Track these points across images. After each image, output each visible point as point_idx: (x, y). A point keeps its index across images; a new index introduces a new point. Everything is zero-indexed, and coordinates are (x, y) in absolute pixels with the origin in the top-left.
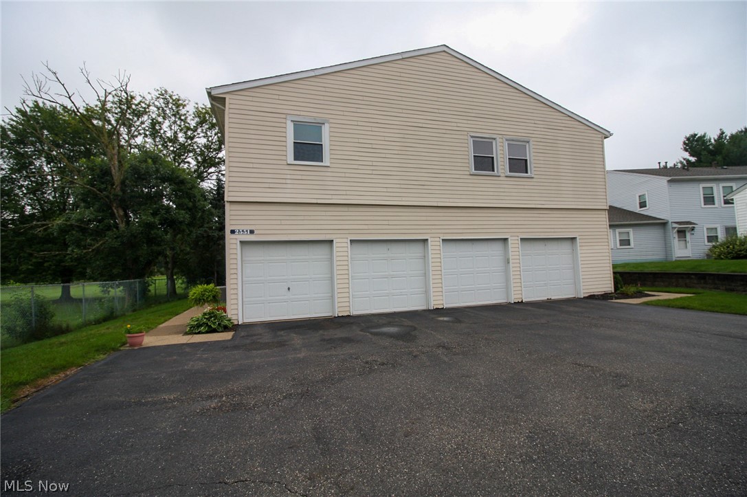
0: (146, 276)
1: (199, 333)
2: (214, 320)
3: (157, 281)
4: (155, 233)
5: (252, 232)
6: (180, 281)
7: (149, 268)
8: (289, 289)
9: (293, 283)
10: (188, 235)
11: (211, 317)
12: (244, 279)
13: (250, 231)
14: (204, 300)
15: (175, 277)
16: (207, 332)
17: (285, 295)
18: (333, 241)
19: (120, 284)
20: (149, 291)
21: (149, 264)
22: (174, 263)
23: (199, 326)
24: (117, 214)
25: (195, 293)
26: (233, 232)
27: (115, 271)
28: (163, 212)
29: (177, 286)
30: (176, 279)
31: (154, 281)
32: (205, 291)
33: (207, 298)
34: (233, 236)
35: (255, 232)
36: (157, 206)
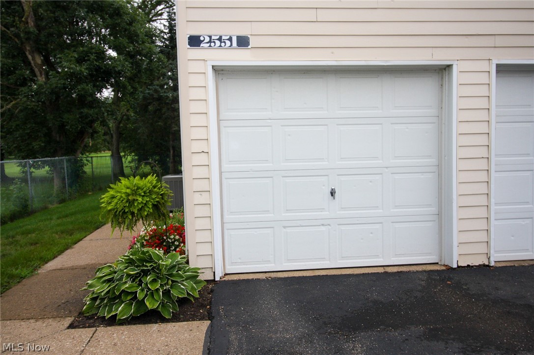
0: (79, 151)
1: (113, 321)
2: (154, 281)
3: (94, 159)
4: (83, 89)
5: (243, 42)
6: (129, 158)
7: (83, 141)
8: (333, 193)
9: (343, 178)
10: (132, 94)
11: (146, 273)
12: (226, 167)
13: (239, 38)
14: (133, 214)
15: (122, 154)
16: (133, 320)
17: (323, 210)
18: (449, 67)
19: (44, 163)
20: (85, 173)
21: (81, 134)
22: (120, 134)
23: (114, 298)
24: (32, 62)
25: (113, 197)
26: (195, 41)
27: (36, 145)
28: (92, 57)
29: (124, 165)
30: (124, 156)
31: (90, 159)
32: (136, 191)
33: (140, 210)
34: (195, 53)
35: (253, 42)
36: (85, 49)
